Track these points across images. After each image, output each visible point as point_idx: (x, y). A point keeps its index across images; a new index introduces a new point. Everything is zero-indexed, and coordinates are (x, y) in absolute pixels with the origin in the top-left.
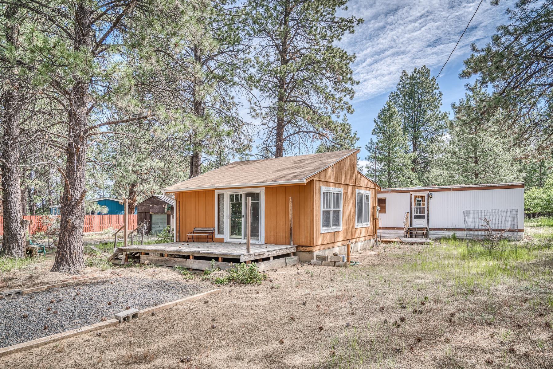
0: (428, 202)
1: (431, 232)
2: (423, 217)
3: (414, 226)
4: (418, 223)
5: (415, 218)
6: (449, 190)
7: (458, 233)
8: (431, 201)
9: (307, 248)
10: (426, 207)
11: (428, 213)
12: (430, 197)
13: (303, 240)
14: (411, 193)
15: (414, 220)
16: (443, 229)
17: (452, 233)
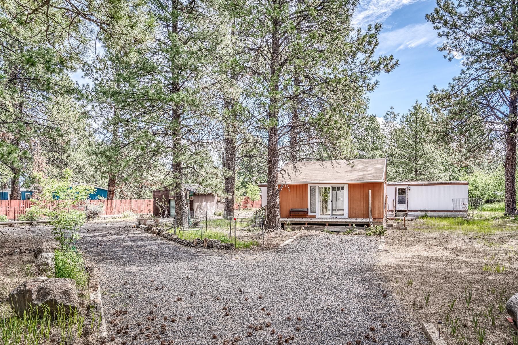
0: (408, 193)
1: (409, 213)
2: (405, 203)
3: (398, 209)
4: (401, 207)
5: (398, 203)
6: (422, 185)
7: (428, 213)
8: (409, 192)
9: (379, 220)
10: (406, 196)
11: (408, 200)
12: (409, 189)
13: (376, 215)
14: (396, 186)
15: (398, 205)
16: (417, 211)
17: (424, 213)
